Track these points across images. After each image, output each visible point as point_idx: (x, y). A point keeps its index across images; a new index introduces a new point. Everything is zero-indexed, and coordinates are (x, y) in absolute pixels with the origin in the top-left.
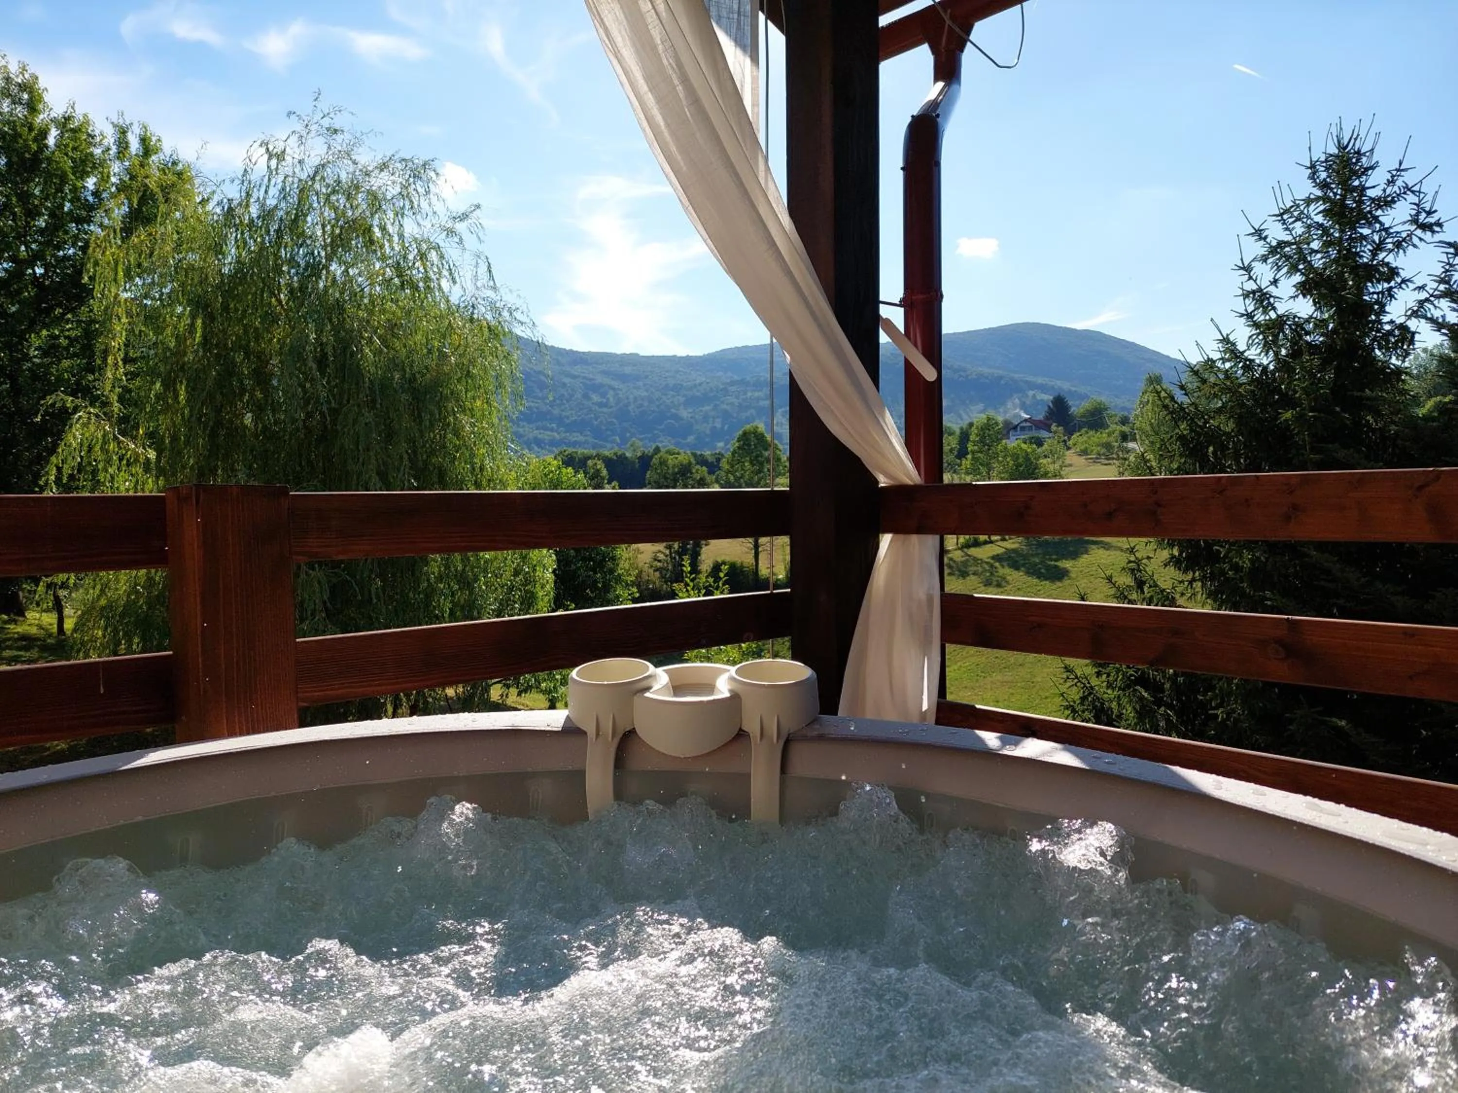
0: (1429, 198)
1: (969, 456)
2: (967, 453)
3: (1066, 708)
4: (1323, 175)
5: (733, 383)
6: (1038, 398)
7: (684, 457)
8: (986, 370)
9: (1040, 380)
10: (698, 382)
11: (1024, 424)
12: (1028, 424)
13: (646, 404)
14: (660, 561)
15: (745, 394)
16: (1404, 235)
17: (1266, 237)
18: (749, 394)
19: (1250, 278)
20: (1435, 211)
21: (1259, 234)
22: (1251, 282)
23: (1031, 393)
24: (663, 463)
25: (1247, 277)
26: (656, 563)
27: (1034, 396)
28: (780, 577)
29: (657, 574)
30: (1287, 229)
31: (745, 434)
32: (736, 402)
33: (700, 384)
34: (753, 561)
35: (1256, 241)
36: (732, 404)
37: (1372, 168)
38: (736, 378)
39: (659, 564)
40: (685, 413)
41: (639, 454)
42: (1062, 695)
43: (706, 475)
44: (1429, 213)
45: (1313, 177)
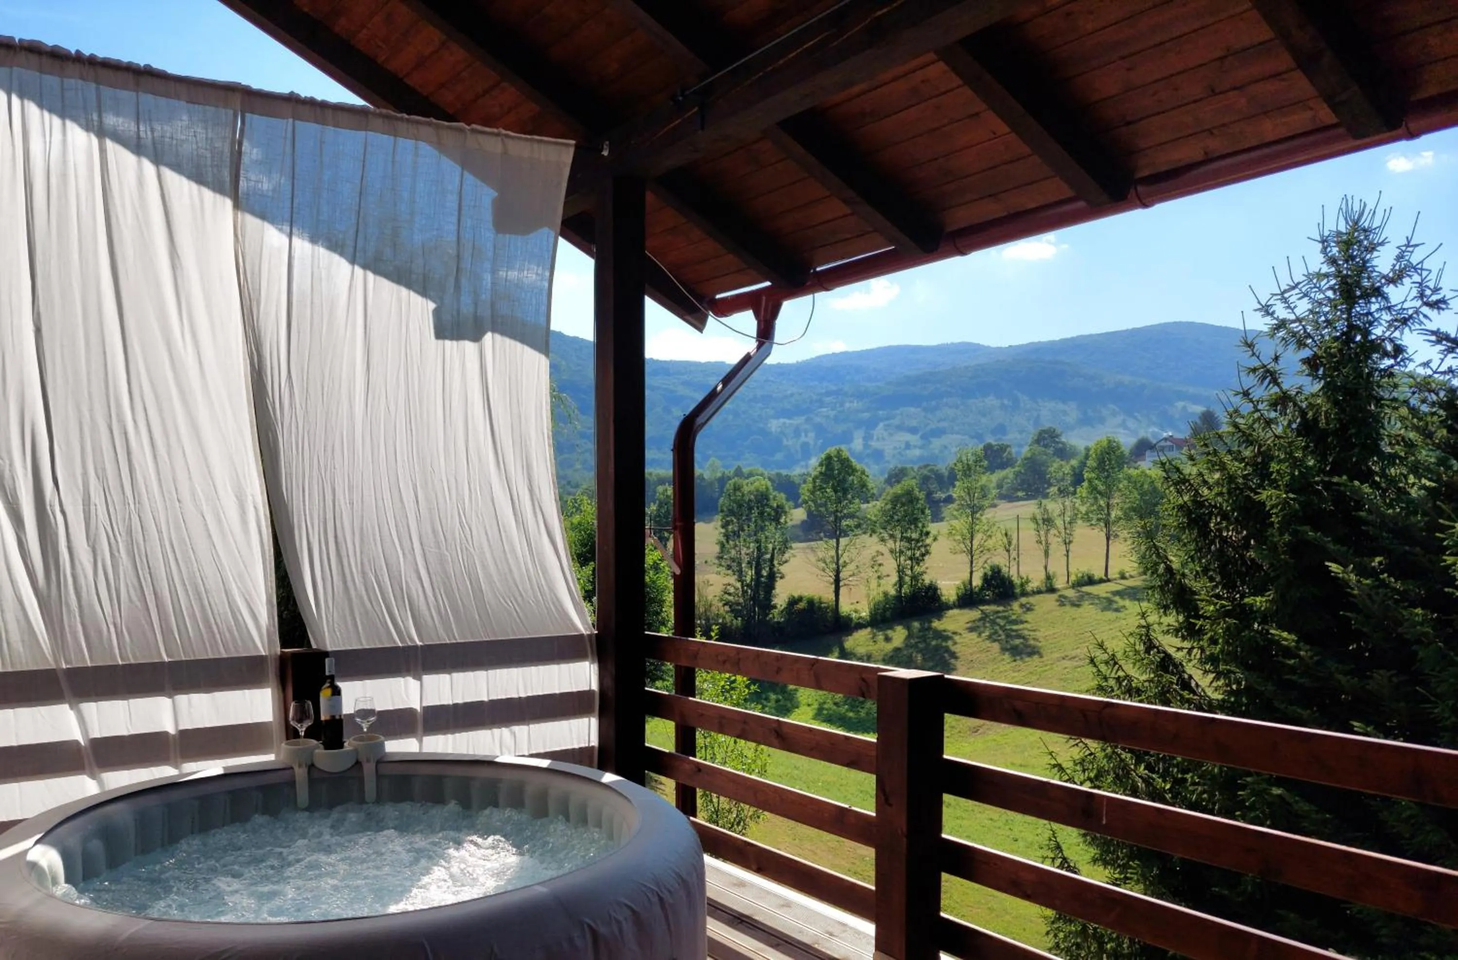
0: (1433, 276)
1: (1085, 484)
2: (1084, 481)
3: (1054, 766)
4: (1335, 250)
5: (829, 394)
6: (1190, 410)
7: (761, 483)
8: (1126, 379)
9: (1192, 390)
10: (789, 392)
11: (1163, 444)
12: (1169, 443)
13: (731, 417)
14: (730, 594)
15: (842, 405)
16: (1410, 312)
17: (1274, 312)
18: (847, 405)
19: (1254, 354)
20: (1441, 289)
21: (1266, 310)
22: (1254, 358)
23: (1180, 404)
24: (737, 488)
25: (1251, 353)
26: (726, 596)
27: (1184, 408)
28: (864, 614)
29: (727, 608)
30: (1289, 307)
31: (829, 458)
32: (832, 413)
33: (792, 395)
34: (832, 597)
35: (1263, 316)
36: (828, 417)
37: (1382, 244)
38: (834, 388)
39: (731, 598)
40: (774, 425)
41: (719, 475)
42: (1051, 753)
43: (784, 502)
44: (1436, 290)
45: (1324, 251)
